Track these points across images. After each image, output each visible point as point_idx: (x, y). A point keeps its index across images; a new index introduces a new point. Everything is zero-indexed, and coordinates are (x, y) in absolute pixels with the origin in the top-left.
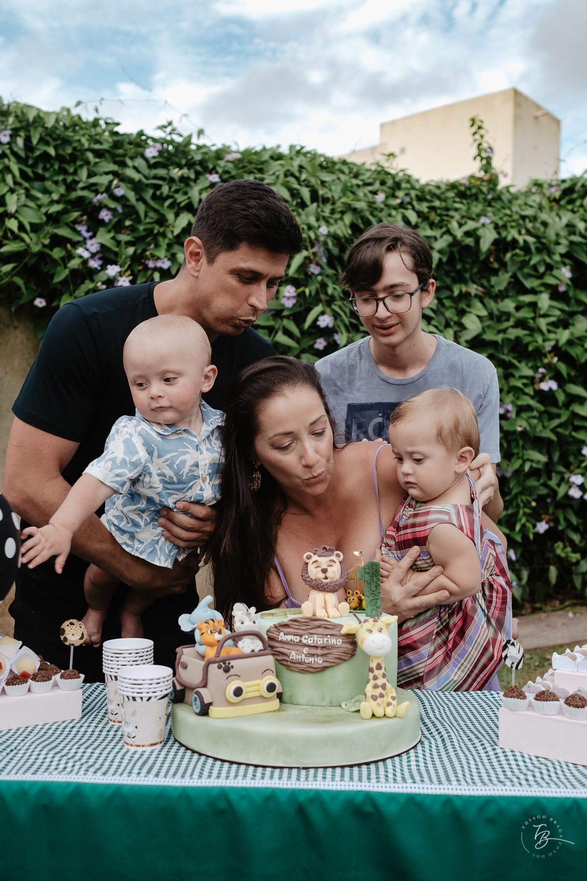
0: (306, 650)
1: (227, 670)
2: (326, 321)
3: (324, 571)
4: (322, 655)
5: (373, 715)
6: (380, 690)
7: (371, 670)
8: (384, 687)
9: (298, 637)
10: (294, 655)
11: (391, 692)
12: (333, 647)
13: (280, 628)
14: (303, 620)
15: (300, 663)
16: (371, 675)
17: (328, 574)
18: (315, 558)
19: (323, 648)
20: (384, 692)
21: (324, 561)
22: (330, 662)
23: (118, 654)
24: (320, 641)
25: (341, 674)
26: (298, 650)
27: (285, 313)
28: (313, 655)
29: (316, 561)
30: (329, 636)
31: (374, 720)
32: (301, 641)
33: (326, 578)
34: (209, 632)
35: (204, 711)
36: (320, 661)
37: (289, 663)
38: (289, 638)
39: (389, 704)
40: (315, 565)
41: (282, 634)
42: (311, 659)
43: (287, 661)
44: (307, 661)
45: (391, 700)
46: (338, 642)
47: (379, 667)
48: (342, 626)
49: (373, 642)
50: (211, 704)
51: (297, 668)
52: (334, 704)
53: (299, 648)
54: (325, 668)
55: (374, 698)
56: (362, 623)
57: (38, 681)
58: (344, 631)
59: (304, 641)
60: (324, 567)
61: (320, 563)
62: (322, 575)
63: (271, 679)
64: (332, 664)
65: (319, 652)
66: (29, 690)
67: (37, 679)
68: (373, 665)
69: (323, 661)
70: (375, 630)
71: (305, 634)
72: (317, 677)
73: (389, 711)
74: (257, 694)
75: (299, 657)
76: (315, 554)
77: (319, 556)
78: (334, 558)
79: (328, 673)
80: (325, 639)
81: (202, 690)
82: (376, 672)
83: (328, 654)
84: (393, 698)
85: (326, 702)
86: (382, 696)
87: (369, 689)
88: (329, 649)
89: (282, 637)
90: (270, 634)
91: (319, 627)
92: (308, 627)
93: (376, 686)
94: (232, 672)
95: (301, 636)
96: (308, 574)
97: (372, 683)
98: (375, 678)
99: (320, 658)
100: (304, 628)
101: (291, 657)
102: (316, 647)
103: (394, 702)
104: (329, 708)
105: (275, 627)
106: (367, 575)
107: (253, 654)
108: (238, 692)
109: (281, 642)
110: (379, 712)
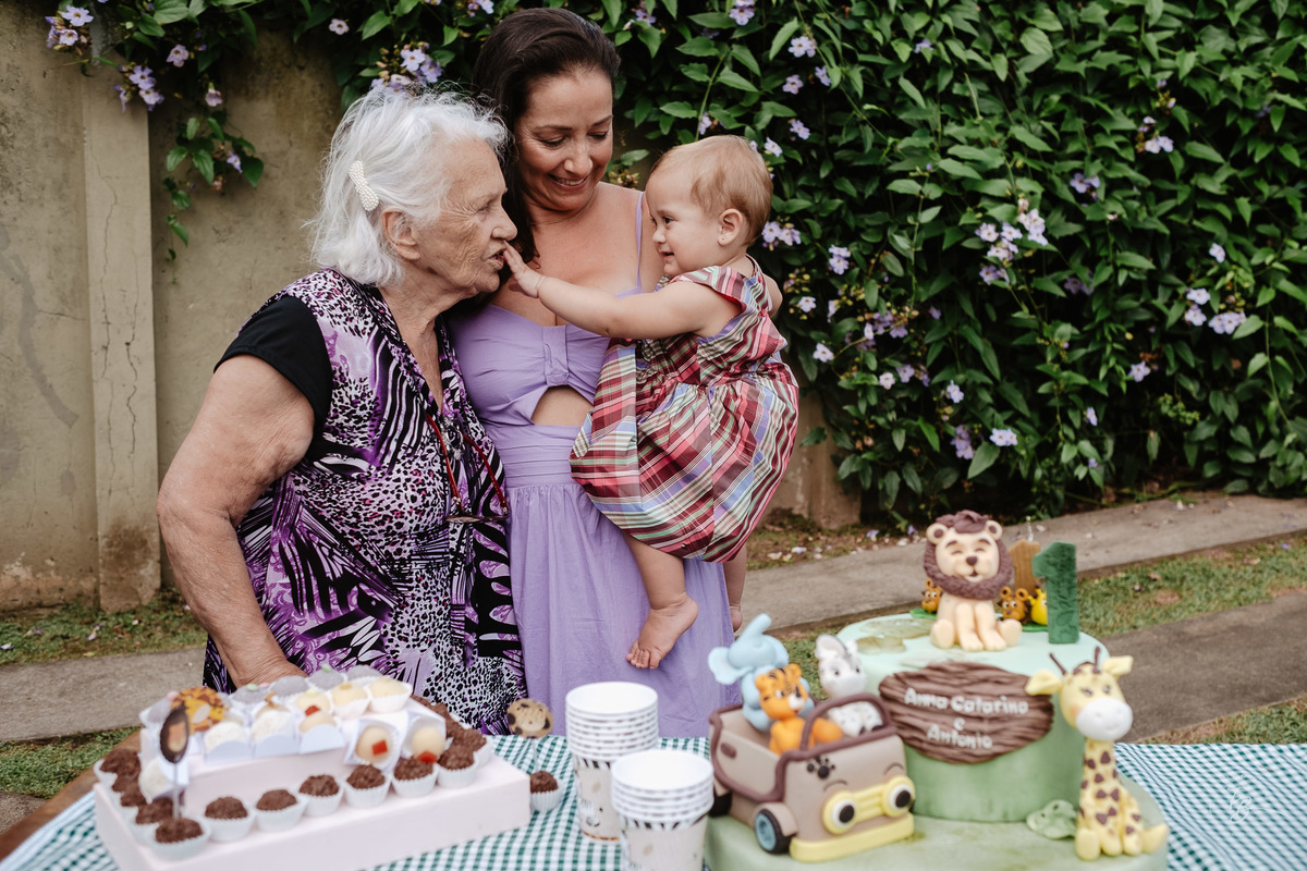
0: (959, 723)
1: (824, 773)
2: (803, 46)
3: (972, 561)
4: (992, 733)
5: (1102, 853)
6: (1108, 803)
7: (1091, 764)
8: (1115, 795)
9: (945, 700)
10: (935, 732)
11: (1130, 804)
12: (1010, 717)
13: (908, 682)
14: (954, 669)
15: (949, 746)
16: (1089, 774)
17: (979, 567)
18: (951, 535)
19: (993, 719)
20: (1115, 805)
21: (968, 541)
22: (1006, 745)
23: (597, 722)
24: (988, 708)
25: (1024, 764)
26: (944, 723)
27: (737, 35)
28: (973, 733)
29: (953, 543)
30: (1004, 698)
31: (1105, 860)
32: (949, 707)
33: (975, 574)
34: (778, 694)
35: (782, 846)
36: (987, 743)
37: (925, 746)
38: (927, 700)
39: (1129, 830)
40: (952, 548)
41: (911, 692)
42: (970, 741)
43: (921, 741)
44: (961, 744)
45: (1131, 823)
46: (1022, 708)
47: (1106, 758)
48: (1026, 679)
49: (1099, 715)
50: (794, 835)
51: (942, 754)
52: (1011, 817)
53: (947, 719)
54: (996, 755)
55: (1101, 819)
56: (1069, 675)
57: (449, 768)
58: (1033, 688)
59: (957, 707)
60: (971, 553)
61: (962, 545)
62: (965, 570)
63: (900, 783)
64: (1008, 749)
65: (985, 726)
66: (437, 783)
67: (449, 764)
68: (1095, 755)
69: (994, 744)
70: (1098, 691)
71: (955, 694)
72: (980, 770)
73: (1131, 843)
74: (876, 811)
75: (946, 736)
76: (949, 527)
77: (959, 532)
78: (985, 535)
79: (1000, 763)
80: (997, 704)
81: (774, 808)
82: (1101, 769)
83: (1004, 729)
84: (1136, 818)
85: (996, 815)
86: (1112, 812)
87: (1088, 799)
88: (1004, 721)
89: (911, 696)
90: (886, 690)
91: (985, 681)
92: (965, 681)
93: (1100, 795)
94: (833, 776)
95: (949, 697)
96: (935, 564)
97: (1092, 788)
98: (1099, 779)
99: (986, 738)
100: (956, 682)
101: (930, 735)
102: (980, 719)
103: (1138, 826)
104: (1003, 826)
105: (897, 677)
106: (1052, 569)
107: (865, 737)
108: (847, 814)
109: (911, 706)
110: (1113, 846)
